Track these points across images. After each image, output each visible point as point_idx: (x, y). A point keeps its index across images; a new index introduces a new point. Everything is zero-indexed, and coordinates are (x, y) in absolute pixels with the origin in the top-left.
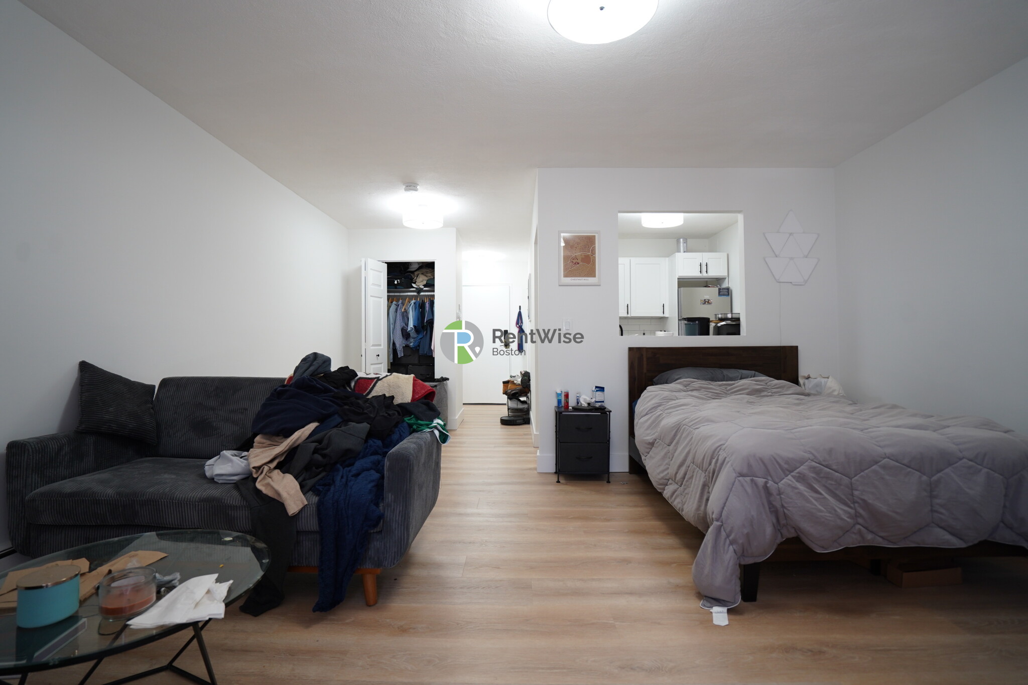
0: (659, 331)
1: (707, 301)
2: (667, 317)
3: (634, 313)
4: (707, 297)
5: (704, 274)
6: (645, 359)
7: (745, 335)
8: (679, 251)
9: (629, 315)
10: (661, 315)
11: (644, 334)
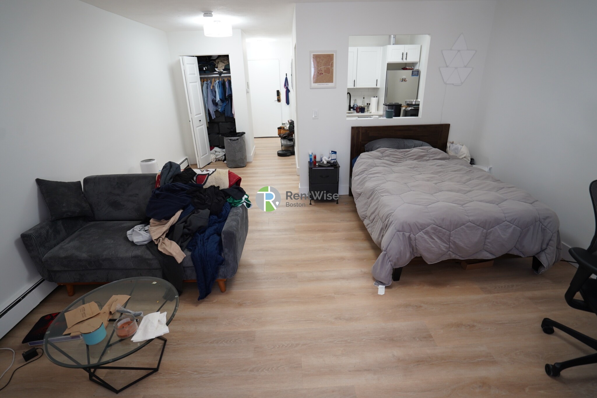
0: (372, 97)
1: (404, 79)
2: (379, 88)
3: (358, 86)
4: (404, 77)
5: (405, 61)
6: (361, 134)
7: (421, 117)
8: (390, 44)
9: (355, 87)
10: (375, 87)
11: (364, 98)
